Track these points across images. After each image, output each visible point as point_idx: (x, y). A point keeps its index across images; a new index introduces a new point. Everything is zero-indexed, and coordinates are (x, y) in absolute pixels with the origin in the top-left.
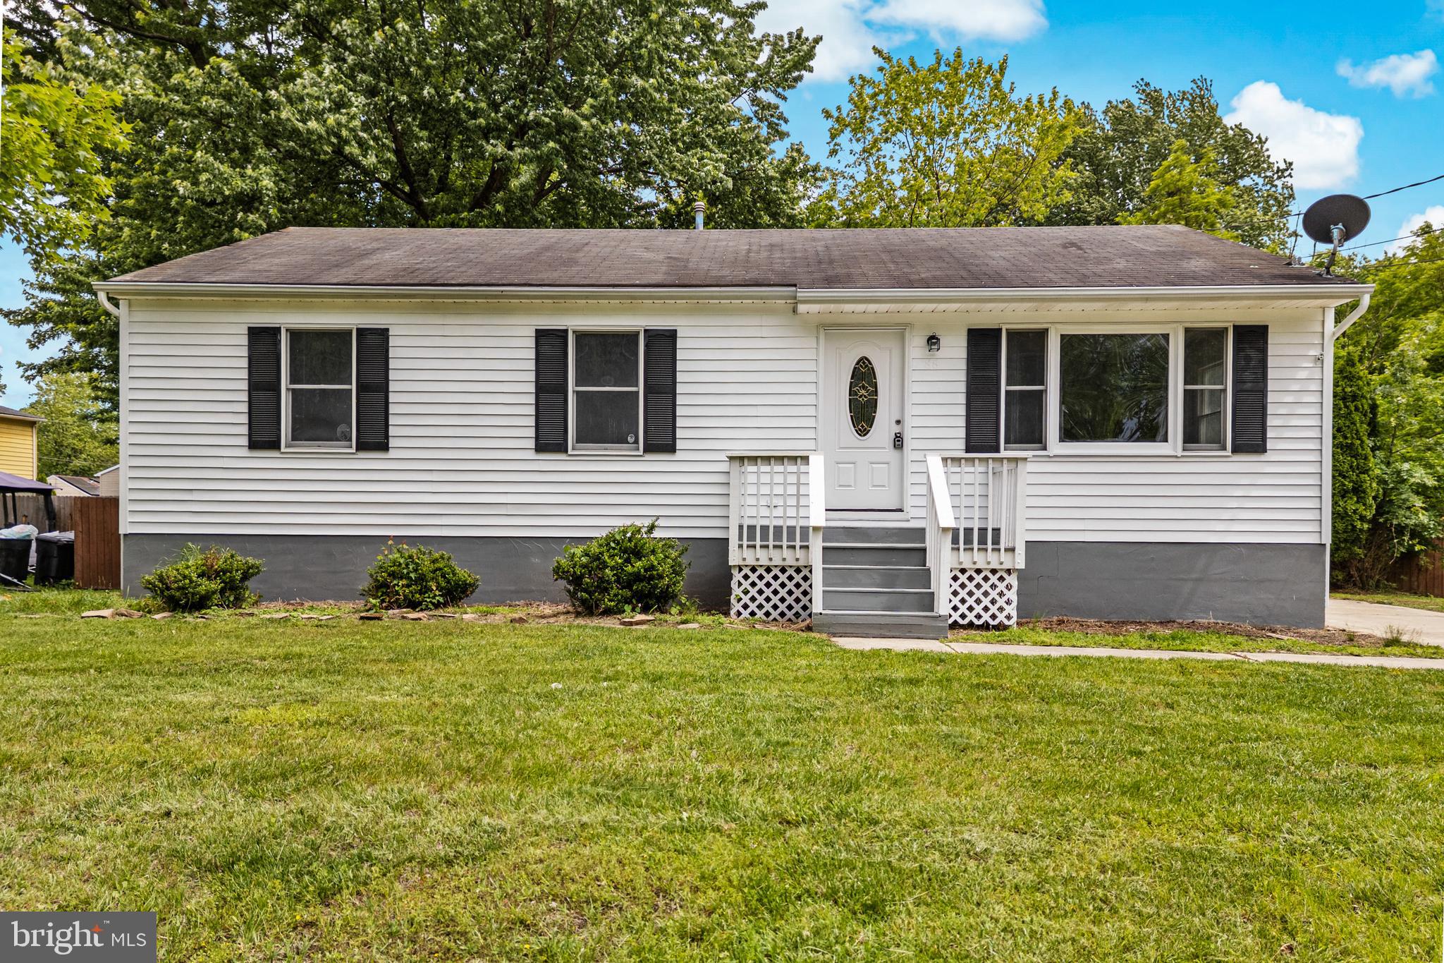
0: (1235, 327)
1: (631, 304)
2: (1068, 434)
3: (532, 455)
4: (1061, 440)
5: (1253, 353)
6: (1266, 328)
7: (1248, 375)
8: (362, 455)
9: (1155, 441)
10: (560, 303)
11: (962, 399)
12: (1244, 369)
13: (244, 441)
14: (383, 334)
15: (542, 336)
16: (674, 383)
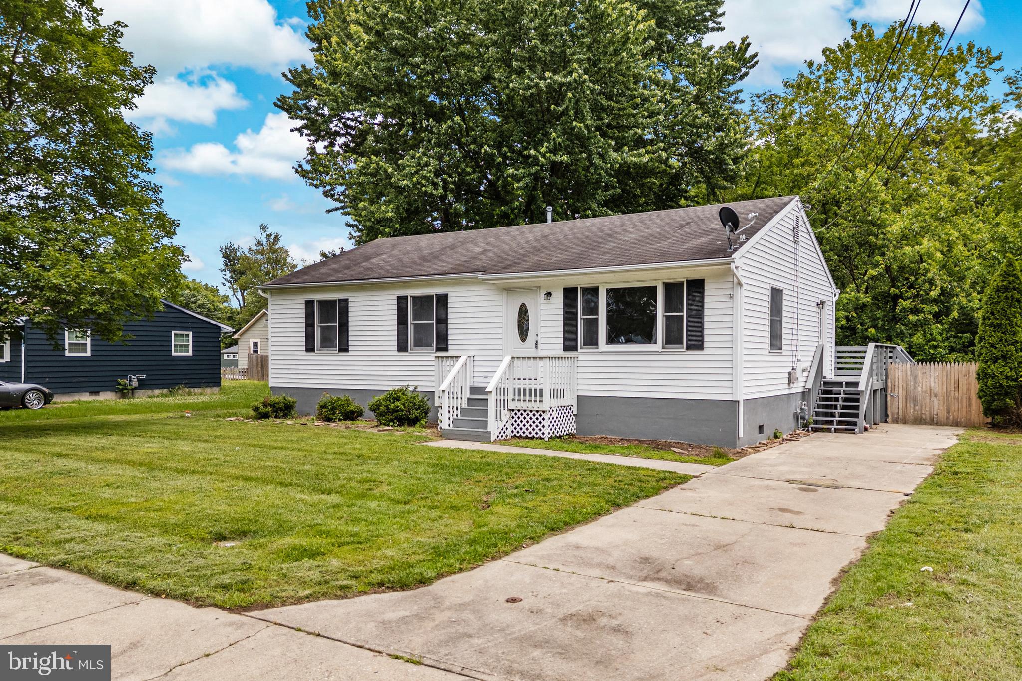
0: (688, 281)
1: (430, 284)
2: (611, 340)
3: (396, 353)
4: (607, 344)
5: (696, 295)
6: (703, 280)
7: (694, 307)
8: (341, 354)
9: (650, 343)
10: (406, 285)
11: (562, 323)
12: (693, 303)
13: (304, 348)
14: (346, 301)
15: (400, 299)
16: (447, 319)
